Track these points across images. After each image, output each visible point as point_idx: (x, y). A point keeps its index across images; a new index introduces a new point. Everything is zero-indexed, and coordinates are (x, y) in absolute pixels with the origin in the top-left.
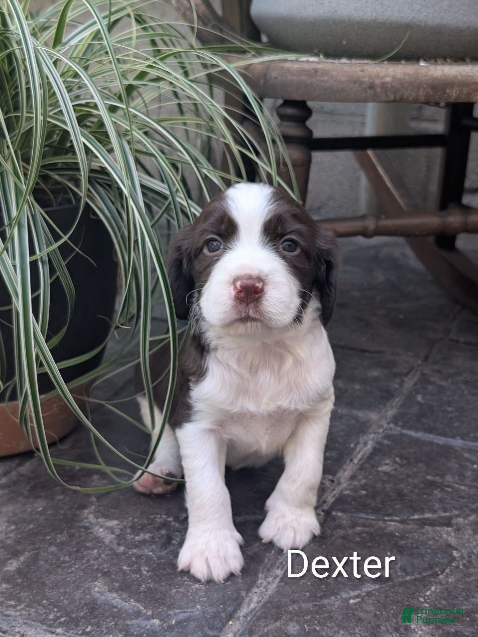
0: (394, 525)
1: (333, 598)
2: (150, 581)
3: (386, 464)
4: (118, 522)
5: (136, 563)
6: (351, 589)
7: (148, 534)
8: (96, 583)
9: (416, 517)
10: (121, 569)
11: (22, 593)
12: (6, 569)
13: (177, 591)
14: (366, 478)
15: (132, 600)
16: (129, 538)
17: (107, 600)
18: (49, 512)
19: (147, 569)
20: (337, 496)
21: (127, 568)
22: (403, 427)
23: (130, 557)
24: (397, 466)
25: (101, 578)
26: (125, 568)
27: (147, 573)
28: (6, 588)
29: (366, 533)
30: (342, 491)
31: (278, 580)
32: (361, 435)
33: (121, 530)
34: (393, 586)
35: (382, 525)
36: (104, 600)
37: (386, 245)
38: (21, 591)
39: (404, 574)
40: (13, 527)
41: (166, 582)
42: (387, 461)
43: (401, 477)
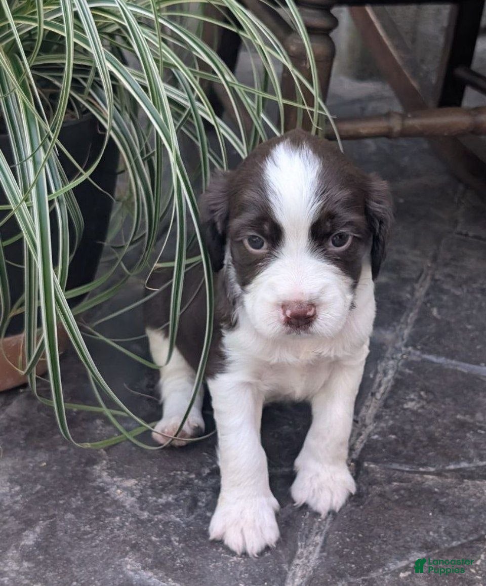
0: (432, 479)
1: (381, 570)
2: (184, 554)
3: (412, 400)
4: (136, 482)
5: (164, 532)
6: (398, 559)
7: (171, 495)
8: (127, 559)
9: (452, 467)
10: (150, 541)
11: (48, 574)
12: (23, 543)
13: (215, 566)
14: (393, 418)
15: (170, 580)
16: (151, 501)
17: (143, 580)
18: (54, 468)
19: (177, 539)
20: (365, 441)
21: (157, 539)
22: (423, 351)
23: (156, 524)
24: (424, 403)
25: (131, 553)
26: (153, 538)
27: (179, 545)
28: (29, 568)
29: (404, 489)
30: (369, 436)
31: (318, 549)
32: (378, 361)
33: (141, 491)
34: (441, 555)
35: (419, 479)
36: (139, 580)
38: (46, 570)
39: (449, 539)
40: (18, 488)
41: (201, 555)
42: (412, 396)
43: (429, 416)
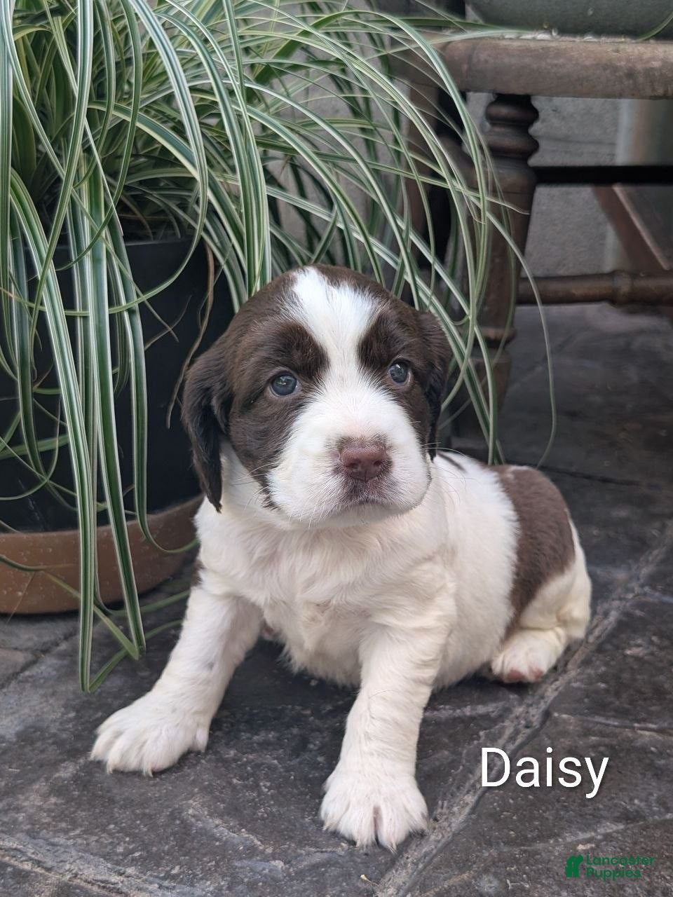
1: (552, 842)
2: (272, 802)
3: (639, 646)
5: (253, 775)
6: (580, 829)
7: (272, 733)
8: (191, 801)
10: (230, 783)
11: (79, 812)
12: (57, 775)
13: (312, 819)
14: (607, 664)
15: (243, 830)
16: (244, 737)
17: (205, 829)
18: (127, 695)
19: (268, 784)
20: (561, 688)
21: (239, 782)
22: (664, 592)
23: (245, 765)
24: (655, 649)
25: (199, 795)
26: (235, 781)
27: (268, 792)
28: (55, 804)
29: (606, 746)
30: (569, 682)
31: (467, 810)
32: (599, 601)
34: (646, 828)
35: (630, 735)
36: (201, 829)
38: (78, 808)
39: (662, 810)
40: (72, 715)
41: (296, 805)
42: (639, 641)
43: (660, 665)
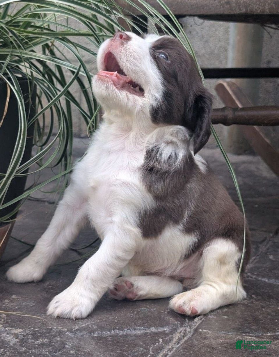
0: (251, 339)
4: (22, 331)
7: (46, 339)
9: (269, 334)
16: (30, 342)
20: (203, 319)
22: (258, 276)
23: (30, 355)
29: (227, 343)
33: (24, 336)
35: (241, 338)
37: (244, 162)
